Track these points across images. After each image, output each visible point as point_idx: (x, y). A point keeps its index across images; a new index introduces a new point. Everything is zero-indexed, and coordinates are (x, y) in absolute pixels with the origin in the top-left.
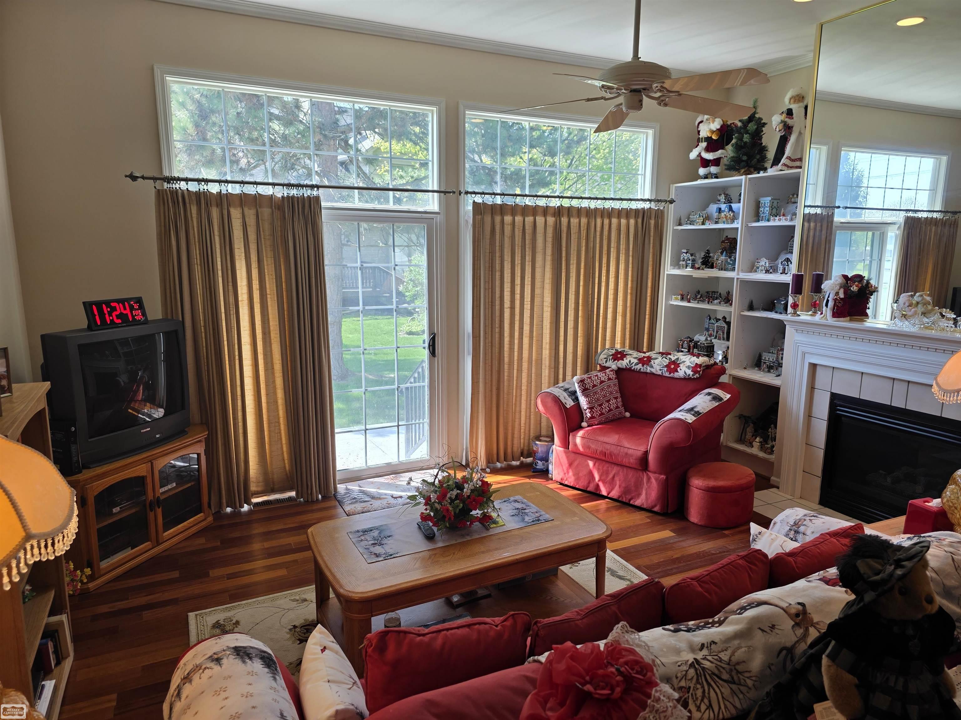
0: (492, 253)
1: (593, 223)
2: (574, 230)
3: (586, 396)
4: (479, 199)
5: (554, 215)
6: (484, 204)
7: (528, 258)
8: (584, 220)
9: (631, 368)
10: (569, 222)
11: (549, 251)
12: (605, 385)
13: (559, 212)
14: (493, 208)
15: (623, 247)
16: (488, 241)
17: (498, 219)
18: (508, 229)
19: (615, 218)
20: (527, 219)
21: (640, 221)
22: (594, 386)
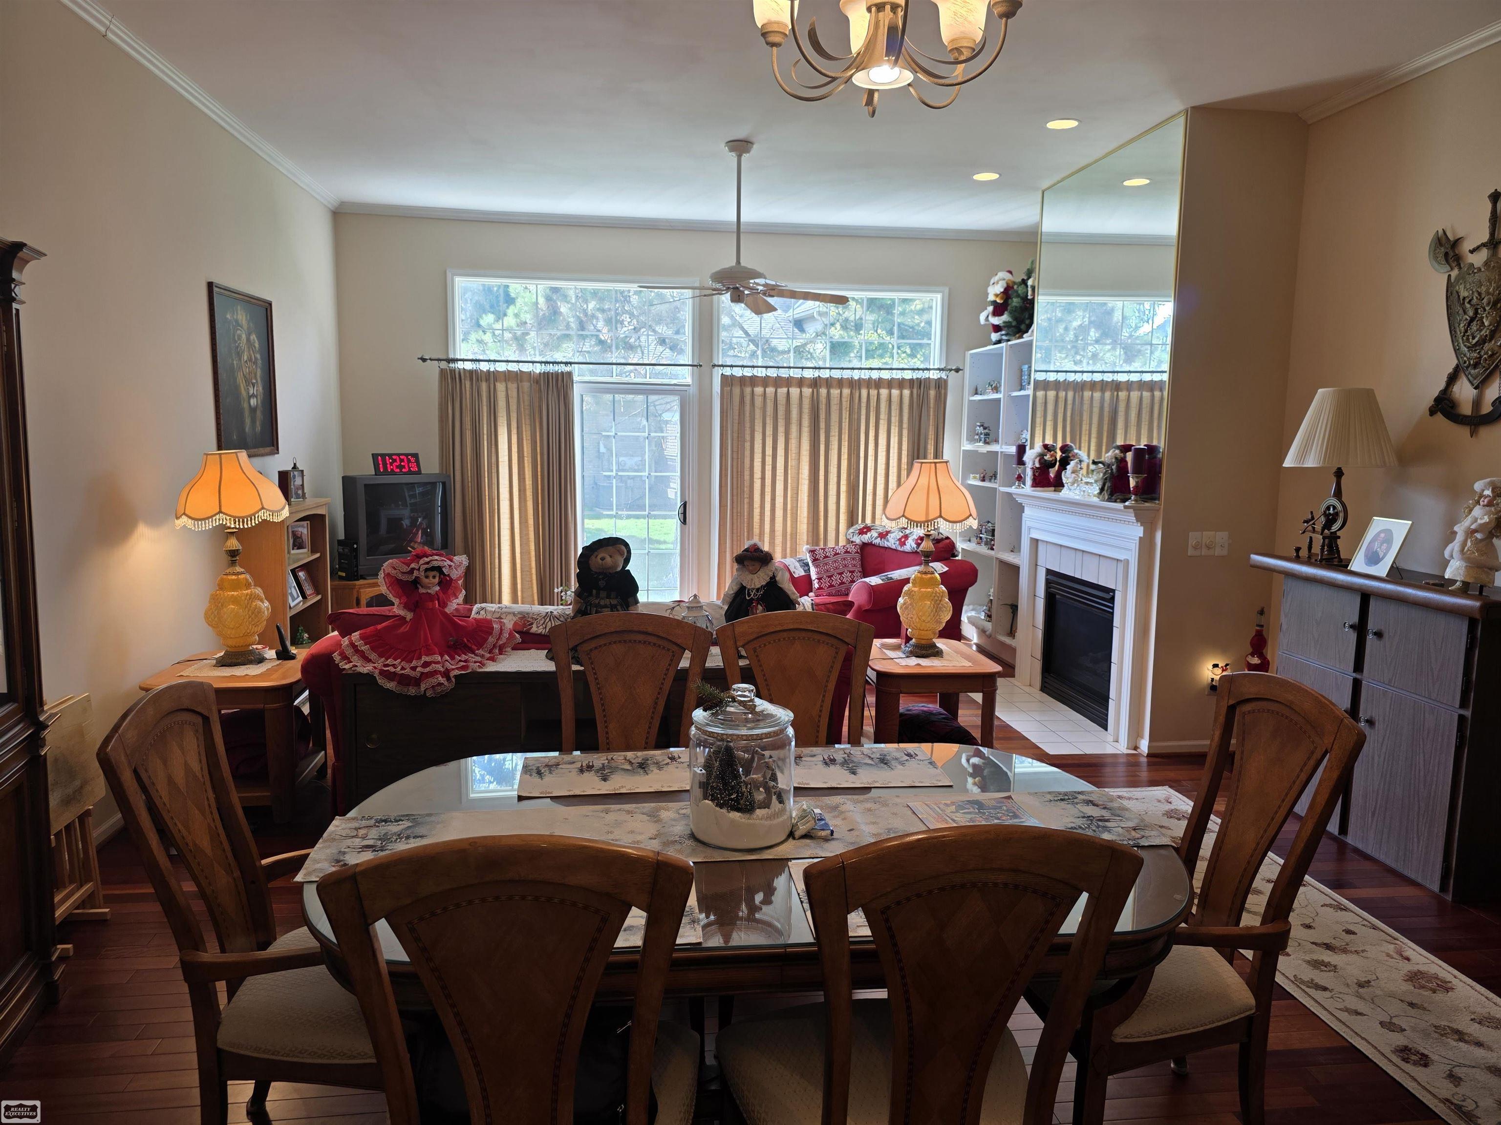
0: (741, 423)
1: (857, 394)
2: (835, 401)
3: (816, 566)
4: (728, 372)
5: (810, 386)
6: (732, 376)
7: (781, 429)
8: (846, 391)
9: (871, 542)
10: (828, 393)
11: (806, 422)
12: (839, 558)
13: (815, 383)
14: (743, 380)
15: (895, 419)
16: (736, 412)
17: (748, 390)
18: (758, 401)
19: (884, 388)
20: (779, 390)
21: (915, 391)
22: (826, 557)
